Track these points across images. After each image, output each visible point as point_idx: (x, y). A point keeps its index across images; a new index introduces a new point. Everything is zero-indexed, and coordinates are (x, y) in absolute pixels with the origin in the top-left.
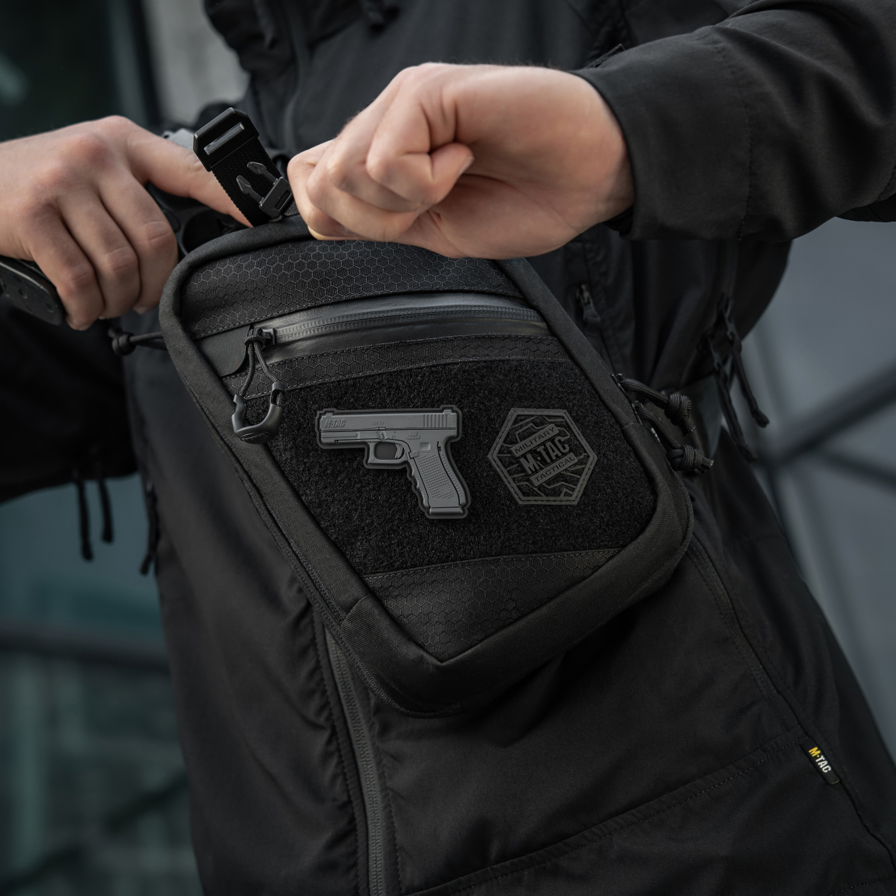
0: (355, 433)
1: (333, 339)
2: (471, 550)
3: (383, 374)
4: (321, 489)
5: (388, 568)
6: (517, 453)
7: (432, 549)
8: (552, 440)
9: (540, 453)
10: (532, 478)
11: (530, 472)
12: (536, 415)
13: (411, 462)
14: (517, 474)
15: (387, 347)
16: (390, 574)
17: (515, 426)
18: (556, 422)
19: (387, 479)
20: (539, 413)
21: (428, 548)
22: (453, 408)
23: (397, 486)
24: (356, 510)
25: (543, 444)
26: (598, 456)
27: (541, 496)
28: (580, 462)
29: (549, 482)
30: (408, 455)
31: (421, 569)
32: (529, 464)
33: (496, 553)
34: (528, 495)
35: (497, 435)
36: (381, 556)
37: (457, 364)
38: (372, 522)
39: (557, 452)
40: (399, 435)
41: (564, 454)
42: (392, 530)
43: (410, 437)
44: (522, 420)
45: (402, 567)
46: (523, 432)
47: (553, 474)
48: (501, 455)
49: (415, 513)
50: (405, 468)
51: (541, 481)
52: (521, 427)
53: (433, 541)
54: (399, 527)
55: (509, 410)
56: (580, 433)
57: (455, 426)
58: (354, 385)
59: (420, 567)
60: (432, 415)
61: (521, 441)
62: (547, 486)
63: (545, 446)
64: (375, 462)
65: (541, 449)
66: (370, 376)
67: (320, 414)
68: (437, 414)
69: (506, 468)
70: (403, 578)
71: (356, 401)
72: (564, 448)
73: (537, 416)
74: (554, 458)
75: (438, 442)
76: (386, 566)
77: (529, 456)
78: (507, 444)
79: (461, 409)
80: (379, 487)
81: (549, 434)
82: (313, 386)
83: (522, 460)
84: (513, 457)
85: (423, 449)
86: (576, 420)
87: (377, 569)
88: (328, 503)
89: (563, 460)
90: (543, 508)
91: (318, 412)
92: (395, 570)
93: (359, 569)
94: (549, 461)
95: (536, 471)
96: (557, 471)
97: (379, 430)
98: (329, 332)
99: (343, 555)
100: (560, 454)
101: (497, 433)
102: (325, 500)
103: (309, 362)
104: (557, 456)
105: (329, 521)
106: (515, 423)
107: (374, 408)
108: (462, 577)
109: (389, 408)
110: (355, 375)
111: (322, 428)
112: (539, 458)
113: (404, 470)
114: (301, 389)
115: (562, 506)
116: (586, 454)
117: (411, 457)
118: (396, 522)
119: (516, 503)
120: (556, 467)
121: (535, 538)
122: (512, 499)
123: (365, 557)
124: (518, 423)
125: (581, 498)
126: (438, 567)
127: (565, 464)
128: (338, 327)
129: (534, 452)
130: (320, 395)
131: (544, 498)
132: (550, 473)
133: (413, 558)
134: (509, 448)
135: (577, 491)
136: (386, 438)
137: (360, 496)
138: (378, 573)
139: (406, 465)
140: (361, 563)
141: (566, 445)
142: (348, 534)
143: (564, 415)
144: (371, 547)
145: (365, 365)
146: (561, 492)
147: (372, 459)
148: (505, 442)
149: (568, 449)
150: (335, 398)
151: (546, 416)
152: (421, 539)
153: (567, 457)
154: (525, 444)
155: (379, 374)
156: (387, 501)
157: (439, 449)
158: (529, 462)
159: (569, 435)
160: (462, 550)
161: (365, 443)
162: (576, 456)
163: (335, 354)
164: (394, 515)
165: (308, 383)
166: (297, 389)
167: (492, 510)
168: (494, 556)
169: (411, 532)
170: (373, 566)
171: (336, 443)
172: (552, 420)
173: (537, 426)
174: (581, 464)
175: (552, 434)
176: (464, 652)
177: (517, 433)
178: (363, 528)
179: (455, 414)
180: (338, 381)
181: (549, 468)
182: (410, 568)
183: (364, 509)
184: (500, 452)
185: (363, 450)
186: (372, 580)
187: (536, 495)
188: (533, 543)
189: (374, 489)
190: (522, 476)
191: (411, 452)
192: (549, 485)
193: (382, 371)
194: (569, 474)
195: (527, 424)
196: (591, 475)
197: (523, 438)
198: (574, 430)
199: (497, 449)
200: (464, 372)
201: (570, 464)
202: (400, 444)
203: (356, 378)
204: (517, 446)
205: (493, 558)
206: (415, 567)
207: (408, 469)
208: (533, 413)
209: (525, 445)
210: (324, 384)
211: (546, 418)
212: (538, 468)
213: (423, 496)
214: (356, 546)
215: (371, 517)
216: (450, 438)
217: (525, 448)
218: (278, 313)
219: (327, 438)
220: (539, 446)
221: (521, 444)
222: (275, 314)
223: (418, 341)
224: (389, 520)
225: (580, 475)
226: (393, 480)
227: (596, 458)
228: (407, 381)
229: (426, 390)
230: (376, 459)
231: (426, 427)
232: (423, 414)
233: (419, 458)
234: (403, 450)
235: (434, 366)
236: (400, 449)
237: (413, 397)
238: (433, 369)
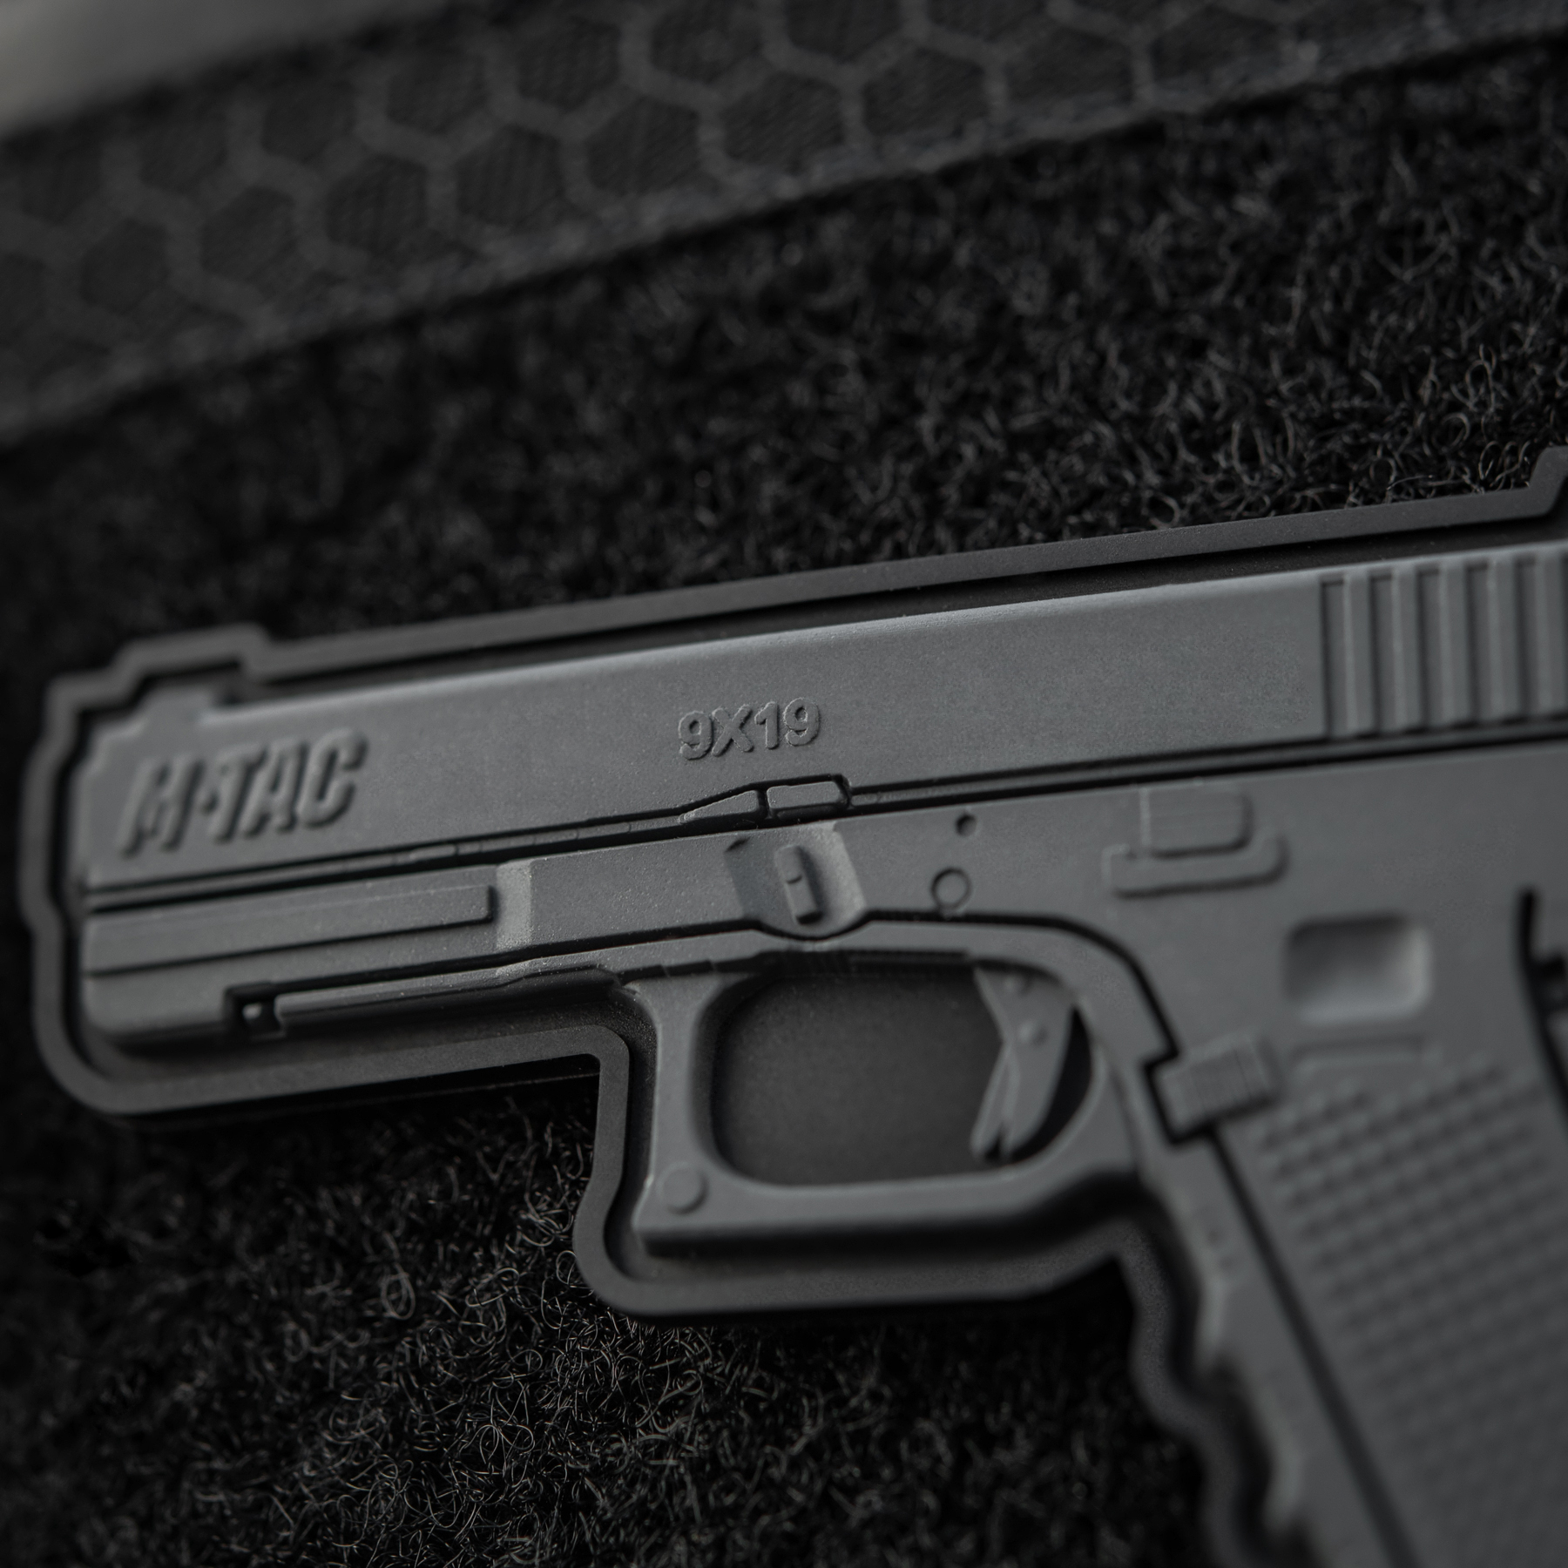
0: (469, 886)
13: (1188, 1187)
19: (888, 1443)
43: (1152, 873)
50: (1110, 1273)
64: (711, 1219)
67: (83, 716)
75: (1527, 906)
91: (69, 703)
97: (763, 819)
111: (99, 860)
136: (850, 900)
139: (1118, 1241)
147: (675, 1186)
150: (277, 525)
171: (246, 1025)
191: (1172, 1052)
202: (1030, 974)
207: (1148, 1284)
219: (142, 976)
226: (963, 1460)
228: (1111, 252)
229: (1342, 339)
230: (725, 1183)
231: (1354, 719)
232: (1309, 576)
233: (1287, 1116)
234: (1079, 1038)
235: (1440, 69)
236: (1041, 1038)
237: (1189, 424)
238: (1425, 97)
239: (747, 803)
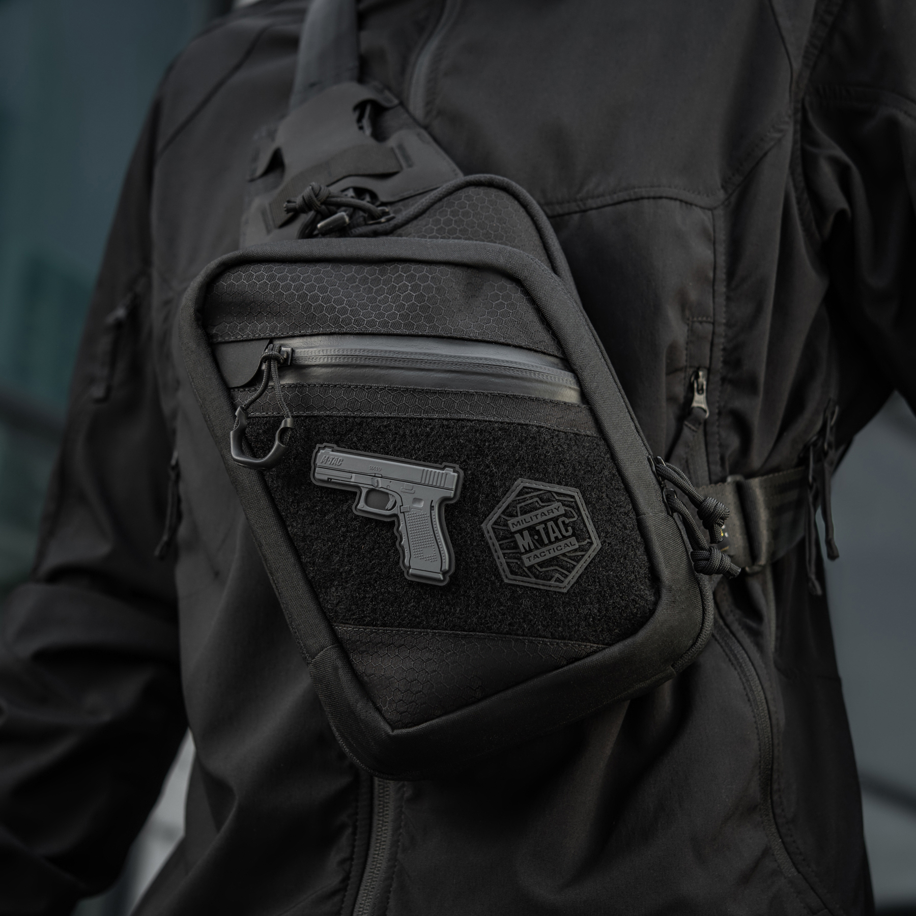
0: (350, 475)
1: (349, 371)
2: (444, 621)
3: (392, 418)
4: (308, 524)
5: (359, 622)
6: (513, 527)
7: (405, 611)
8: (555, 520)
9: (538, 532)
10: (524, 557)
11: (523, 551)
12: (544, 490)
13: (401, 516)
14: (509, 549)
15: (403, 391)
16: (360, 629)
17: (518, 498)
18: (565, 501)
19: (374, 529)
20: (548, 489)
21: (401, 610)
22: (455, 467)
23: (383, 538)
24: (338, 553)
25: (545, 522)
26: (602, 545)
27: (530, 578)
28: (581, 549)
29: (540, 565)
30: (399, 509)
31: (390, 630)
32: (524, 542)
33: (469, 629)
34: (516, 574)
35: (497, 504)
36: (353, 607)
37: (472, 421)
38: (351, 570)
39: (558, 534)
40: (394, 486)
41: (564, 537)
42: (368, 583)
43: (404, 490)
44: (527, 493)
45: (372, 624)
46: (525, 505)
47: (548, 556)
48: (495, 526)
49: (395, 571)
50: (394, 521)
51: (534, 561)
52: (524, 500)
53: (408, 604)
54: (376, 582)
55: (515, 480)
56: (589, 517)
57: (454, 487)
58: (361, 424)
59: (391, 627)
60: (431, 471)
61: (521, 515)
62: (539, 568)
63: (546, 525)
64: (363, 509)
65: (540, 528)
66: (379, 418)
67: (319, 447)
68: (438, 471)
69: (498, 541)
70: (372, 636)
71: (359, 440)
72: (567, 531)
73: (545, 492)
74: (553, 539)
75: (432, 501)
76: (356, 619)
77: (526, 533)
78: (505, 515)
79: (465, 470)
80: (365, 536)
81: (553, 513)
82: (319, 416)
83: (518, 536)
84: (509, 531)
85: (416, 505)
86: (588, 503)
87: (347, 620)
88: (312, 540)
89: (562, 543)
90: (530, 590)
91: (318, 446)
92: (364, 625)
93: (330, 616)
94: (546, 541)
95: (531, 550)
96: (553, 554)
97: (375, 476)
98: (346, 363)
99: (316, 596)
100: (560, 537)
101: (499, 502)
102: (310, 536)
103: (320, 390)
104: (556, 538)
105: (310, 558)
106: (519, 494)
107: (375, 452)
108: (431, 647)
109: (390, 455)
110: (364, 414)
111: (318, 462)
112: (536, 537)
113: (392, 524)
114: (306, 417)
115: (549, 591)
116: (589, 540)
117: (402, 511)
118: (374, 576)
119: (502, 581)
120: (552, 550)
121: (513, 620)
122: (498, 576)
123: (337, 604)
124: (523, 495)
125: (572, 587)
126: (408, 631)
127: (563, 548)
128: (356, 360)
129: (532, 530)
130: (324, 428)
131: (533, 580)
132: (545, 555)
133: (385, 617)
134: (507, 520)
135: (569, 578)
136: (380, 486)
137: (344, 540)
138: (348, 624)
139: (395, 519)
140: (332, 609)
141: (570, 528)
142: (325, 577)
143: (575, 494)
144: (345, 596)
145: (376, 405)
146: (552, 577)
147: (362, 505)
148: (503, 513)
149: (570, 532)
150: (339, 433)
151: (556, 493)
152: (396, 599)
153: (567, 541)
154: (525, 520)
155: (388, 418)
156: (370, 552)
157: (432, 507)
158: (524, 540)
159: (576, 517)
160: (435, 618)
161: (359, 487)
162: (578, 542)
163: (348, 388)
164: (374, 568)
165: (316, 413)
166: (302, 416)
167: (475, 583)
168: (467, 631)
169: (387, 589)
170: (344, 616)
171: (329, 481)
172: (561, 498)
173: (542, 502)
174: (582, 551)
175: (556, 513)
176: (418, 725)
177: (519, 506)
178: (341, 573)
179: (456, 474)
180: (345, 417)
181: (544, 549)
182: (380, 626)
183: (345, 555)
184: (495, 523)
185: (355, 494)
186: (340, 629)
187: (524, 576)
188: (510, 624)
189: (358, 536)
190: (513, 553)
191: (402, 506)
192: (541, 568)
193: (392, 415)
194: (566, 559)
195: (532, 498)
196: (590, 563)
197: (524, 512)
198: (583, 513)
199: (494, 519)
200: (477, 431)
201: (568, 549)
202: (393, 496)
203: (364, 417)
204: (514, 520)
205: (466, 633)
206: (386, 627)
207: (396, 523)
208: (541, 487)
209: (523, 521)
210: (331, 416)
211: (555, 495)
212: (532, 547)
213: (406, 554)
214: (331, 591)
215: (350, 564)
216: (444, 499)
217: (523, 524)
218: (300, 332)
219: (321, 474)
220: (540, 523)
221: (520, 518)
222: (297, 333)
223: (436, 390)
224: (368, 571)
225: (578, 562)
226: (380, 532)
227: (600, 546)
228: (415, 430)
229: (432, 444)
230: (365, 506)
231: (423, 482)
232: (423, 468)
233: (410, 513)
234: (396, 502)
235: (447, 419)
236: (393, 501)
237: (418, 448)
238: (445, 423)
239: (374, 475)
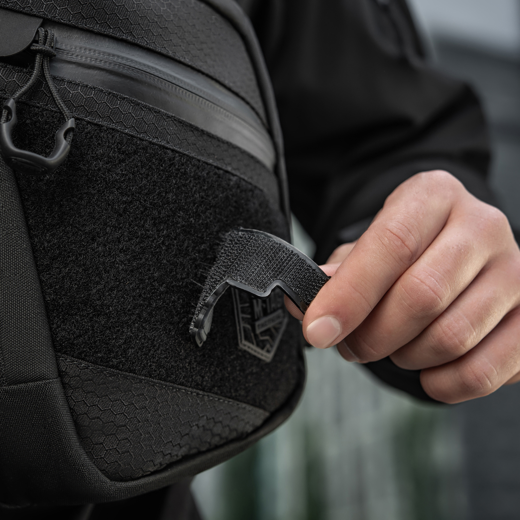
3: (177, 152)
5: (101, 360)
10: (256, 324)
11: (256, 317)
14: (247, 314)
15: (186, 125)
16: (99, 368)
27: (254, 345)
29: (262, 333)
31: (135, 377)
34: (247, 340)
37: (235, 176)
39: (275, 304)
41: (277, 309)
42: (126, 323)
45: (117, 366)
47: (267, 326)
51: (259, 330)
54: (134, 324)
58: (146, 149)
59: (137, 374)
66: (164, 147)
69: (242, 304)
70: (110, 378)
72: (279, 303)
74: (272, 310)
76: (99, 357)
80: (133, 271)
82: (103, 126)
92: (107, 366)
94: (269, 311)
95: (260, 318)
96: (270, 325)
99: (50, 322)
103: (107, 98)
110: (149, 139)
112: (264, 306)
114: (88, 123)
115: (262, 360)
118: (134, 317)
119: (238, 345)
120: (271, 320)
125: (273, 358)
126: (153, 382)
127: (275, 318)
130: (107, 141)
131: (255, 347)
132: (266, 324)
133: (134, 363)
135: (273, 349)
137: (109, 271)
144: (93, 330)
145: (162, 132)
146: (265, 346)
155: (173, 151)
156: (135, 291)
158: (258, 307)
163: (137, 105)
165: (99, 121)
166: (84, 120)
168: (205, 391)
174: (281, 323)
180: (131, 136)
181: (266, 318)
182: (125, 371)
187: (251, 342)
189: (126, 271)
190: (248, 318)
192: (261, 336)
193: (176, 149)
194: (273, 330)
200: (238, 187)
201: (278, 321)
203: (150, 142)
205: (203, 393)
206: (130, 373)
210: (117, 131)
212: (261, 315)
218: (87, 26)
225: (278, 334)
